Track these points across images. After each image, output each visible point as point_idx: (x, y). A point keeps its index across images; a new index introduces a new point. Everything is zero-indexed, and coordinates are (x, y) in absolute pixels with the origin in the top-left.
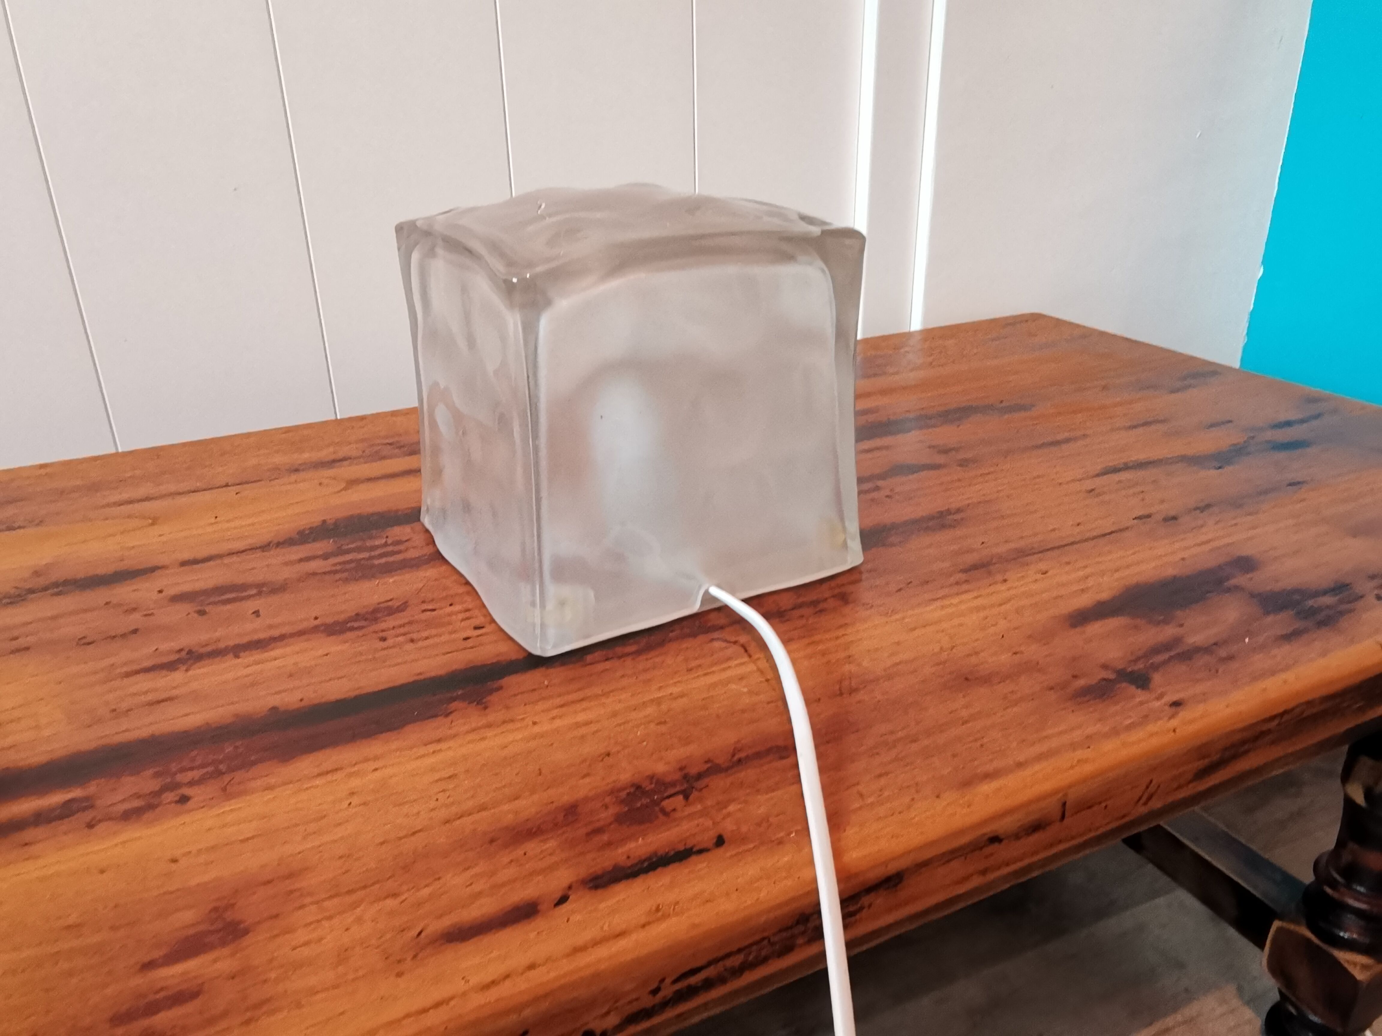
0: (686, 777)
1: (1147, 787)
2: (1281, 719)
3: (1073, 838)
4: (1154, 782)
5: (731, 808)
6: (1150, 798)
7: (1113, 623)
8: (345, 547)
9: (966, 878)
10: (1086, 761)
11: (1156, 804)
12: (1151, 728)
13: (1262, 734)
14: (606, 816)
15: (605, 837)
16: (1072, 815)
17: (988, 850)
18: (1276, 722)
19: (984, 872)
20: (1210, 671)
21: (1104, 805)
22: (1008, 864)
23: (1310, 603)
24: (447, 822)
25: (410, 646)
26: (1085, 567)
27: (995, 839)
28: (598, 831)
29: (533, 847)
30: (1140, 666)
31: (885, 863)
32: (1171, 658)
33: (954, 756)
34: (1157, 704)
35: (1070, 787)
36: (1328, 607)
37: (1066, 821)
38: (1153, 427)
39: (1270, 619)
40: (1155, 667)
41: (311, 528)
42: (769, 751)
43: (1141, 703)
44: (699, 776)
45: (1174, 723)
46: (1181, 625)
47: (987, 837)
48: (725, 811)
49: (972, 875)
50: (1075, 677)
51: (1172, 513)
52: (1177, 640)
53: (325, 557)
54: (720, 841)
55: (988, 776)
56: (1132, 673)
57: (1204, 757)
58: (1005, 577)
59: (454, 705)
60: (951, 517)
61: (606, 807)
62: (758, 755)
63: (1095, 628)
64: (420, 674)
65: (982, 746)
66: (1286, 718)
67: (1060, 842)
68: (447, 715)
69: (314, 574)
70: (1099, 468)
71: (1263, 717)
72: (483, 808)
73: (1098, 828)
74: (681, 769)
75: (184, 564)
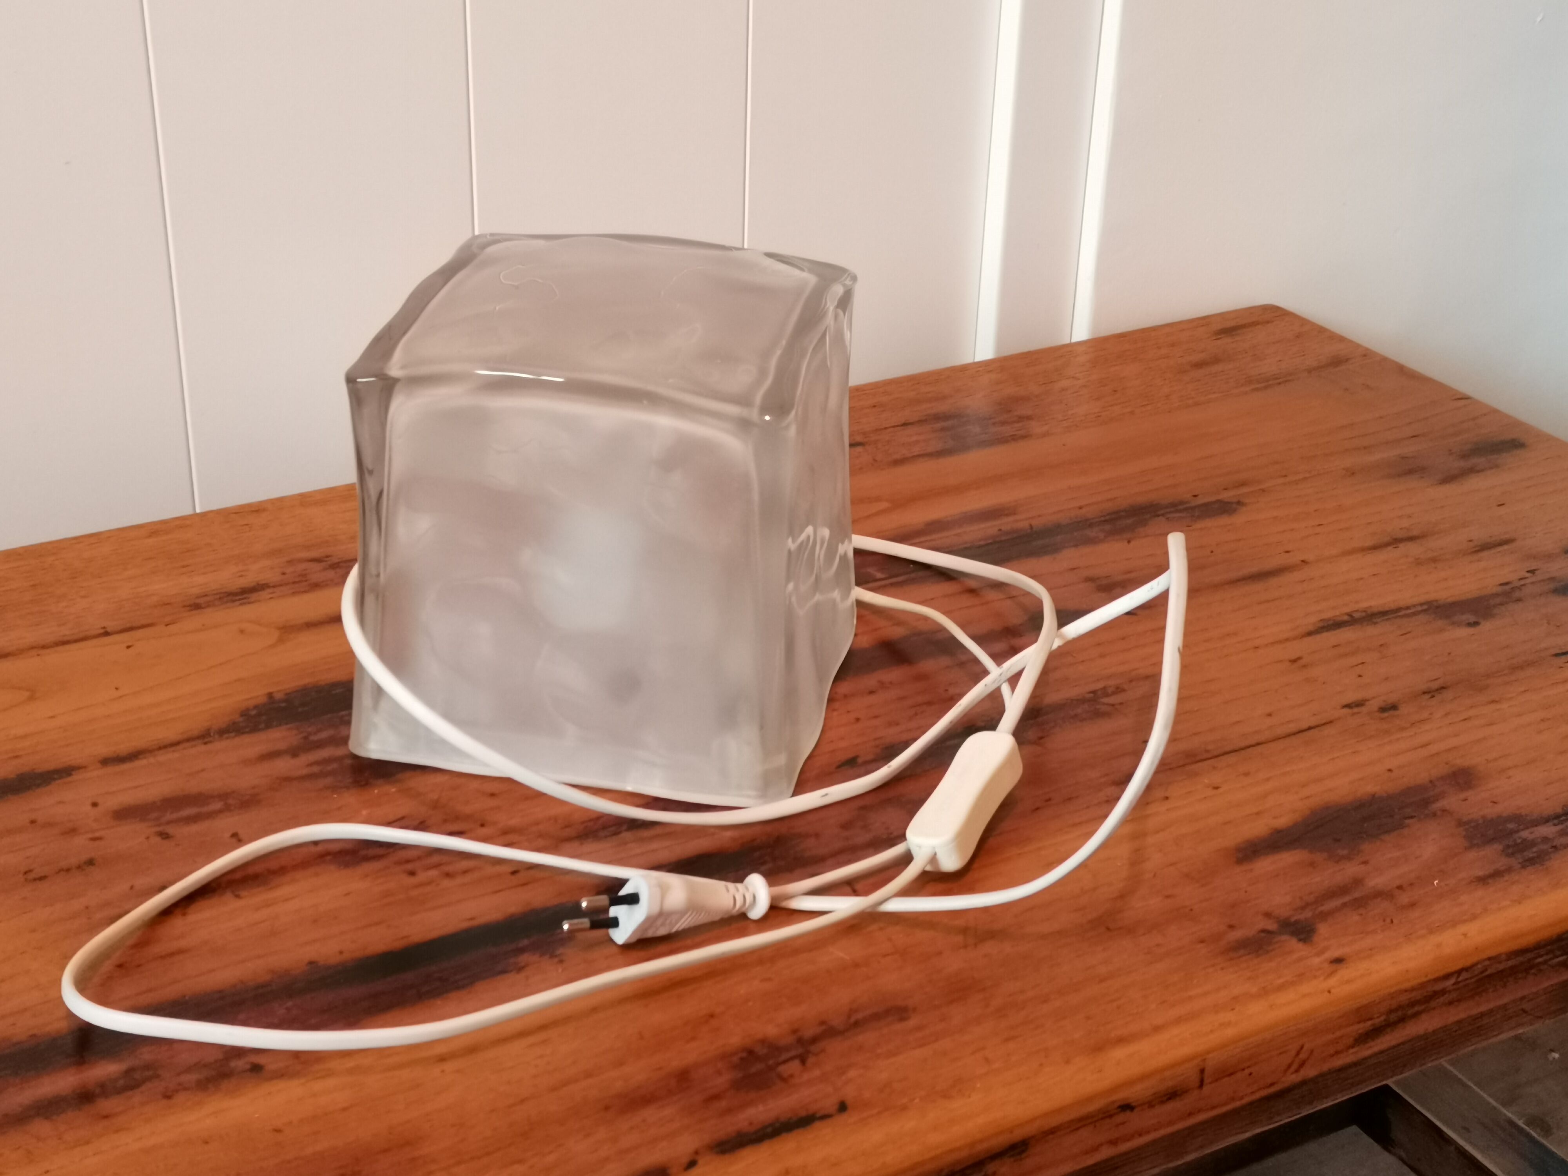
0: (800, 1041)
1: (1298, 1053)
2: (1458, 977)
3: (1213, 1108)
4: (1305, 1048)
5: (852, 1073)
6: (1302, 1065)
7: (1287, 858)
8: (314, 738)
9: (1095, 1149)
10: (1229, 1024)
11: (1309, 1072)
12: (1305, 988)
13: (1436, 994)
14: (722, 1081)
15: (723, 1104)
16: (1210, 1083)
17: (1121, 1117)
18: (1452, 981)
19: (1113, 1142)
20: (1384, 921)
21: (1247, 1071)
22: (1140, 1135)
23: (1525, 834)
24: (554, 1089)
25: (447, 883)
26: (1268, 779)
27: (1126, 1107)
28: (716, 1097)
29: (650, 1114)
30: (1308, 914)
31: (1011, 1130)
32: (1344, 905)
33: (1088, 1018)
34: (1316, 961)
35: (1208, 1052)
36: (1545, 839)
37: (1206, 1089)
38: (1403, 548)
39: (1472, 855)
40: (1324, 916)
41: (256, 707)
42: (888, 1012)
43: (1300, 959)
44: (814, 1040)
45: (1333, 981)
46: (1365, 863)
47: (1118, 1104)
48: (844, 1078)
49: (1101, 1145)
50: (1231, 927)
51: (1393, 698)
52: (1358, 882)
53: (294, 752)
54: (843, 1107)
55: (1121, 1041)
56: (1297, 922)
57: (1365, 1021)
58: (1167, 794)
59: (524, 958)
60: (1106, 700)
61: (719, 1073)
62: (876, 1017)
63: (1265, 865)
64: (472, 919)
65: (1118, 1007)
66: (1464, 975)
67: (1200, 1111)
68: (520, 969)
69: (288, 779)
70: (1311, 621)
71: (1436, 975)
72: (588, 1075)
73: (1242, 1098)
74: (795, 1031)
75: (106, 762)
